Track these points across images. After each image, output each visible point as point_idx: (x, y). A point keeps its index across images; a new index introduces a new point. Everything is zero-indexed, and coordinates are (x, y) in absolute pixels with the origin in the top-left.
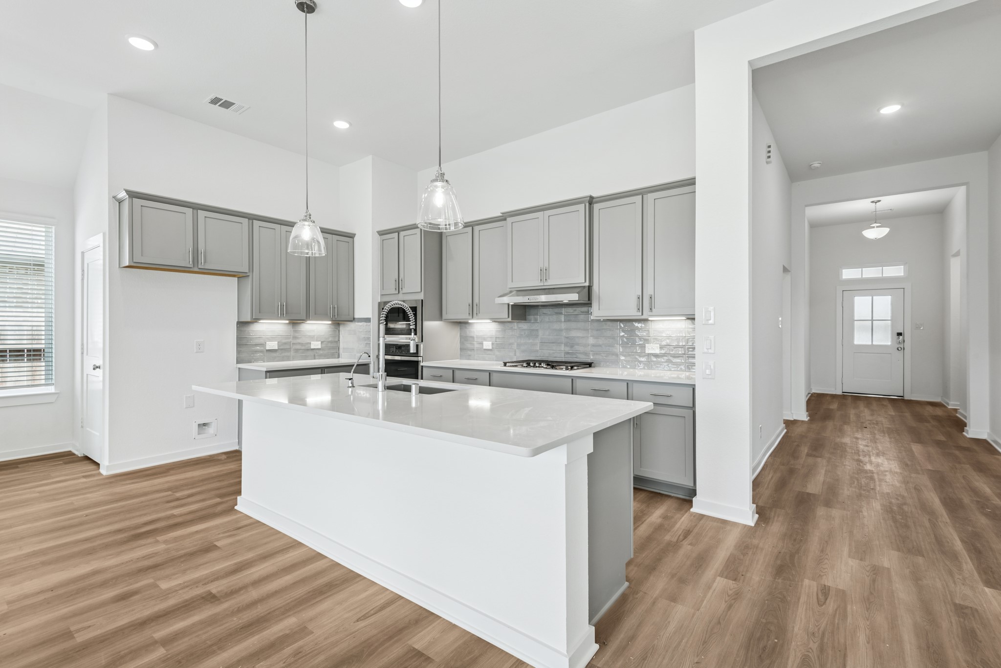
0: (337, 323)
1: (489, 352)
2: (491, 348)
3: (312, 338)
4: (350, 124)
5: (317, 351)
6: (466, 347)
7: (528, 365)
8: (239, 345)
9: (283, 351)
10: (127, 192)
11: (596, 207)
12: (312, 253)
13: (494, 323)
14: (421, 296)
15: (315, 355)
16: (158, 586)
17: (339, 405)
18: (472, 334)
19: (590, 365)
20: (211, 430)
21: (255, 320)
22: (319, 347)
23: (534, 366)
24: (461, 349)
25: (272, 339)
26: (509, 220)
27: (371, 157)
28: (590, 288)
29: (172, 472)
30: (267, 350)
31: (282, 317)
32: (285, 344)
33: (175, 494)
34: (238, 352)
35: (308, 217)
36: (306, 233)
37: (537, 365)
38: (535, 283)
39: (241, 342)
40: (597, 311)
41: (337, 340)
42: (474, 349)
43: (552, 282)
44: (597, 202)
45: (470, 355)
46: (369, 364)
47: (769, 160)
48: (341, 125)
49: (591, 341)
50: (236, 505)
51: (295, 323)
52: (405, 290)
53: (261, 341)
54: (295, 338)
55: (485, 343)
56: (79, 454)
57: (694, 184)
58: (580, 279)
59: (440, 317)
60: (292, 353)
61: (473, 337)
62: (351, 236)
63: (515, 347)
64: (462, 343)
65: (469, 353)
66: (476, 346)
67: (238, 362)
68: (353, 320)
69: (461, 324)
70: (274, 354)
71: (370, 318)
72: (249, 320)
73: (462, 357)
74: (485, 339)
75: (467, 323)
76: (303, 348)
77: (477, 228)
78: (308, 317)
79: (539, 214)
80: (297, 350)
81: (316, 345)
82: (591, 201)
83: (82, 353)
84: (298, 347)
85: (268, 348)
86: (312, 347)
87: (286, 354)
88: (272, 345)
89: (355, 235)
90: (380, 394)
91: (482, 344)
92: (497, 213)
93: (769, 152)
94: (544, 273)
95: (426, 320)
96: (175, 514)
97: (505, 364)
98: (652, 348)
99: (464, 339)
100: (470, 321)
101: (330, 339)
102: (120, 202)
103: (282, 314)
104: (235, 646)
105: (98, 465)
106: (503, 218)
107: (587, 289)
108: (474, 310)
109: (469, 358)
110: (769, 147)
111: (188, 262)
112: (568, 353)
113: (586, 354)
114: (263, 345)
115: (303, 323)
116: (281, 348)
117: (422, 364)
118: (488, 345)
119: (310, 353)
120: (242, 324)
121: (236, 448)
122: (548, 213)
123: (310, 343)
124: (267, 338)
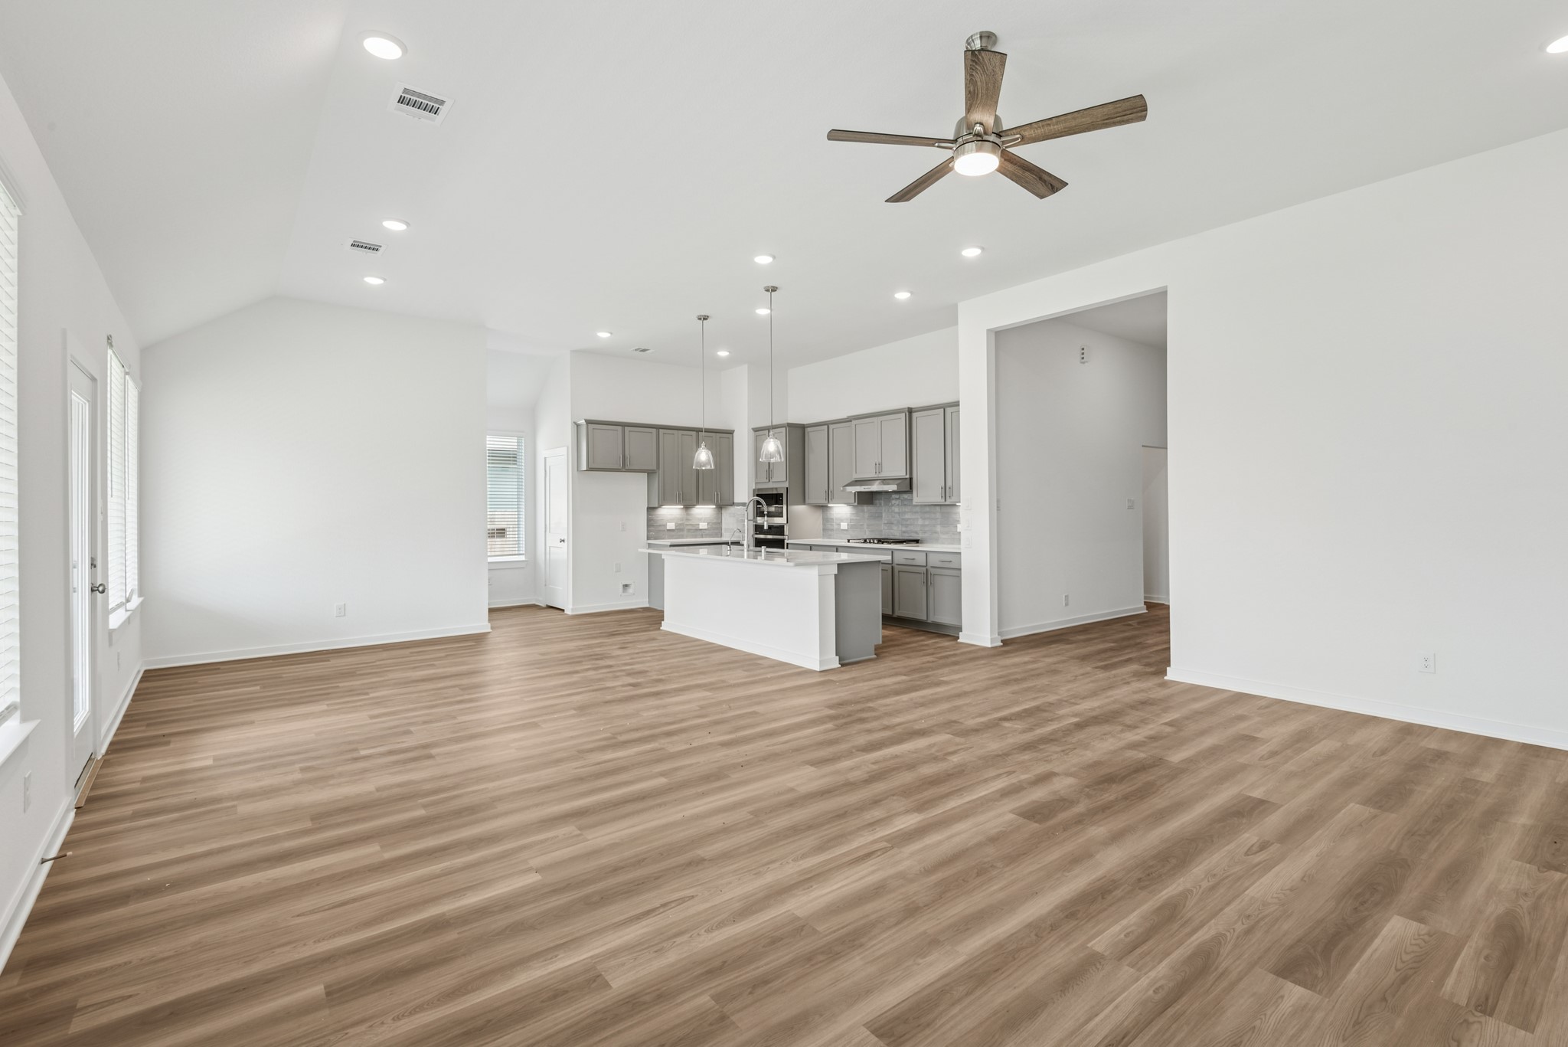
0: (720, 507)
1: (845, 532)
2: (847, 528)
3: (700, 520)
6: (827, 528)
7: (865, 541)
8: (648, 525)
9: (679, 530)
10: (586, 421)
11: (915, 415)
13: (847, 507)
14: (786, 485)
15: (702, 535)
18: (832, 517)
19: (917, 541)
20: (631, 590)
21: (660, 506)
22: (706, 527)
23: (870, 542)
24: (824, 530)
25: (671, 521)
26: (854, 422)
27: (746, 366)
28: (911, 479)
30: (667, 530)
31: (679, 503)
32: (680, 525)
34: (648, 531)
36: (702, 456)
38: (871, 475)
39: (650, 523)
40: (919, 497)
41: (720, 521)
42: (833, 530)
43: (884, 474)
44: (915, 412)
45: (830, 535)
47: (1083, 361)
48: (723, 354)
49: (920, 522)
51: (688, 507)
52: (774, 480)
53: (664, 523)
54: (688, 520)
55: (842, 524)
56: (543, 605)
58: (901, 472)
59: (804, 502)
60: (685, 533)
61: (832, 519)
62: (731, 432)
63: (865, 526)
64: (824, 524)
65: (830, 532)
66: (835, 527)
67: (648, 539)
68: (733, 504)
69: (823, 508)
70: (674, 532)
71: (746, 503)
72: (657, 506)
73: (824, 536)
74: (842, 521)
75: (827, 506)
76: (694, 528)
77: (831, 427)
78: (698, 503)
79: (874, 419)
80: (689, 530)
81: (703, 526)
82: (910, 411)
83: (545, 531)
84: (690, 527)
85: (668, 528)
86: (701, 528)
87: (681, 533)
88: (671, 526)
89: (733, 431)
91: (839, 525)
92: (843, 415)
93: (1083, 354)
94: (879, 466)
95: (791, 505)
97: (849, 541)
99: (826, 520)
100: (829, 505)
101: (715, 521)
102: (578, 426)
103: (679, 501)
105: (563, 610)
106: (849, 420)
107: (908, 480)
108: (829, 495)
109: (829, 537)
110: (1083, 349)
111: (618, 464)
112: (904, 532)
113: (916, 533)
114: (665, 525)
115: (694, 507)
116: (677, 527)
117: (789, 541)
118: (844, 526)
119: (700, 533)
120: (651, 509)
121: (647, 605)
122: (880, 418)
123: (699, 524)
124: (668, 520)
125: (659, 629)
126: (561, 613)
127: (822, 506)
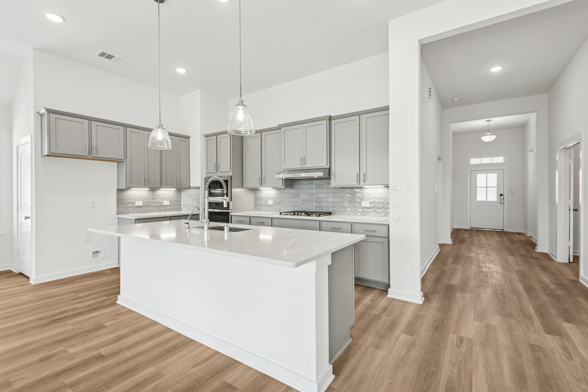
0: (180, 190)
1: (271, 207)
2: (272, 204)
3: (164, 199)
4: (187, 70)
5: (167, 207)
6: (257, 204)
7: (294, 214)
8: (118, 203)
9: (146, 207)
10: (46, 109)
11: (333, 122)
12: (163, 147)
13: (274, 189)
14: (230, 174)
15: (166, 209)
16: (67, 352)
17: (181, 239)
18: (261, 196)
19: (330, 214)
20: (101, 255)
21: (128, 188)
22: (169, 204)
23: (298, 215)
24: (255, 205)
25: (139, 200)
26: (283, 129)
27: (199, 91)
28: (330, 169)
29: (76, 281)
30: (136, 206)
31: (145, 186)
32: (147, 202)
33: (78, 295)
34: (118, 208)
35: (161, 126)
36: (159, 135)
37: (299, 214)
38: (298, 166)
39: (120, 202)
40: (334, 182)
41: (179, 200)
42: (262, 205)
43: (308, 165)
44: (334, 119)
45: (260, 209)
46: (199, 214)
47: (430, 96)
48: (181, 71)
49: (331, 200)
50: (117, 300)
51: (153, 189)
52: (221, 170)
53: (132, 201)
54: (153, 199)
55: (269, 201)
56: (16, 271)
57: (388, 109)
58: (324, 164)
59: (242, 186)
60: (152, 208)
61: (262, 198)
62: (188, 138)
63: (286, 203)
64: (255, 201)
65: (260, 207)
66: (264, 203)
67: (118, 214)
68: (189, 188)
70: (140, 209)
71: (200, 187)
72: (124, 188)
73: (255, 209)
74: (269, 199)
75: (258, 190)
76: (158, 205)
77: (263, 134)
78: (161, 186)
79: (300, 126)
80: (154, 206)
81: (166, 203)
82: (330, 118)
83: (18, 209)
84: (156, 204)
85: (136, 205)
86: (164, 204)
87: (148, 209)
88: (139, 203)
89: (190, 137)
90: (206, 232)
91: (267, 202)
92: (276, 125)
93: (430, 92)
94: (303, 160)
95: (233, 188)
96: (78, 307)
97: (281, 214)
98: (365, 204)
99: (256, 199)
100: (260, 188)
101: (175, 200)
102: (42, 115)
103: (145, 185)
104: (117, 386)
105: (28, 278)
106: (279, 128)
107: (328, 169)
108: (262, 182)
109: (259, 210)
110: (430, 89)
111: (86, 153)
112: (317, 207)
113: (328, 207)
114: (134, 203)
115: (158, 190)
116: (145, 205)
117: (231, 214)
118: (270, 202)
119: (163, 208)
120: (120, 191)
121: (117, 266)
122: (305, 125)
123: (163, 202)
124: (136, 199)
125: (114, 303)
126: (25, 279)
127: (254, 189)
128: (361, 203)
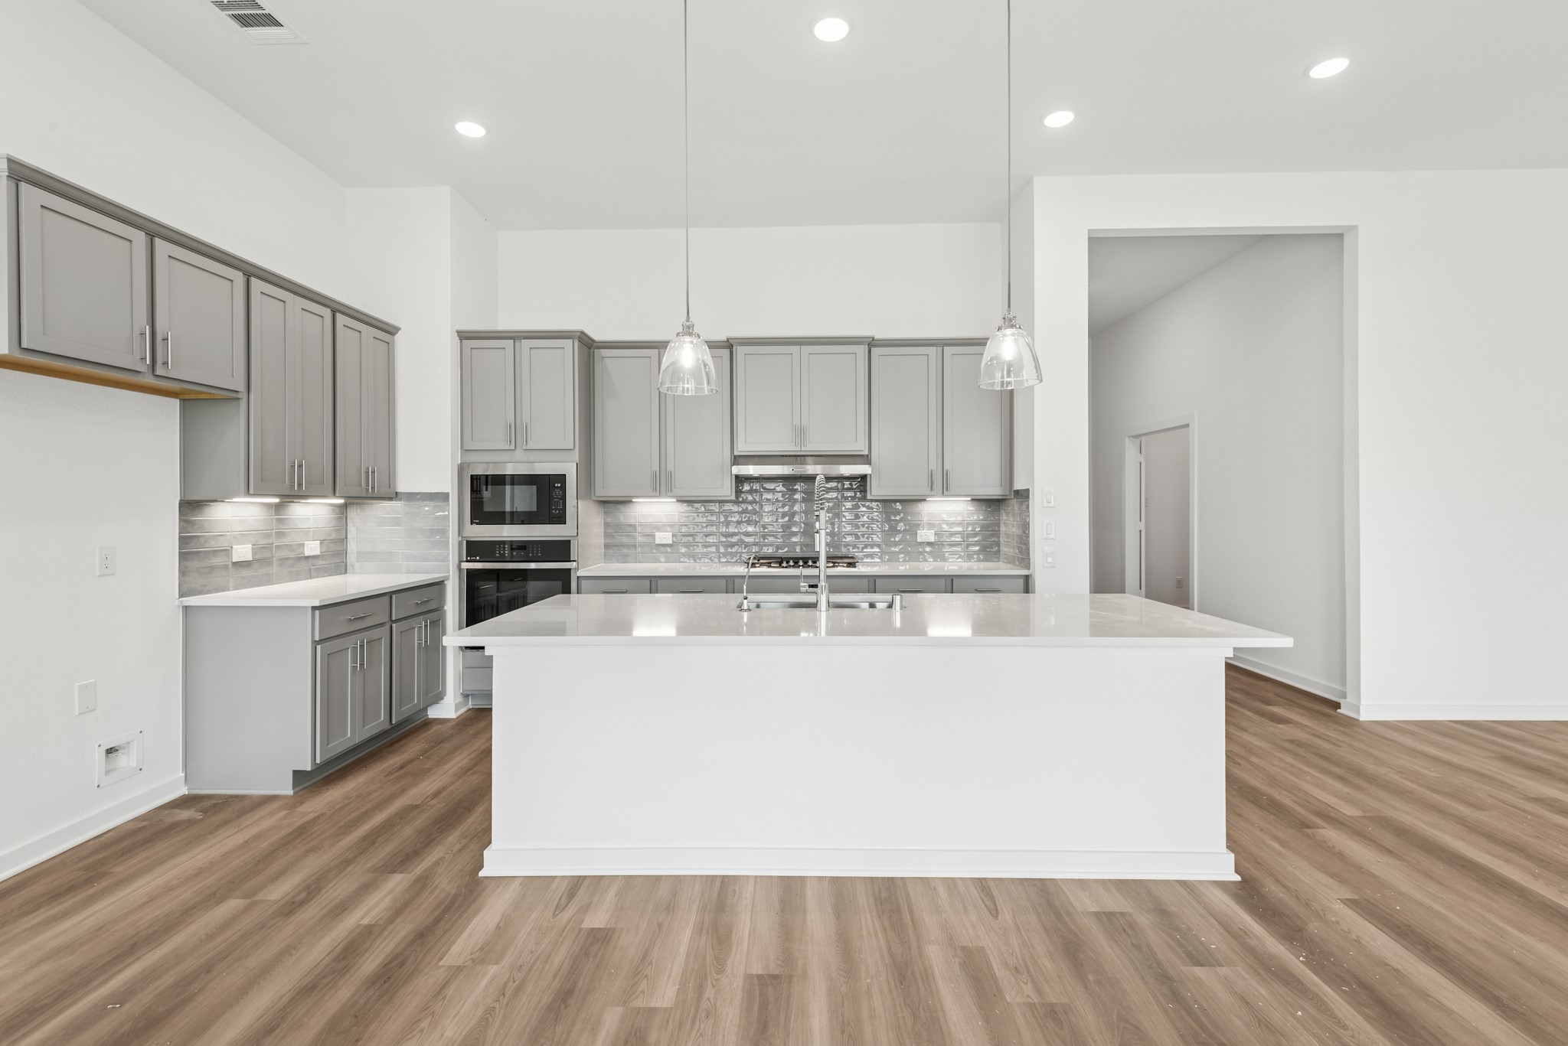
1: (667, 549)
2: (671, 542)
3: (305, 532)
4: (488, 130)
5: (314, 561)
6: (617, 542)
8: (183, 556)
9: (262, 562)
11: (875, 351)
13: (680, 504)
14: (574, 457)
15: (310, 569)
18: (632, 521)
20: (126, 763)
22: (317, 552)
25: (242, 538)
28: (868, 458)
30: (233, 563)
32: (264, 547)
34: (183, 572)
35: (688, 330)
36: (687, 355)
38: (785, 447)
39: (186, 547)
40: (876, 489)
41: (343, 536)
42: (635, 546)
43: (813, 446)
44: (881, 345)
45: (626, 556)
46: (443, 581)
51: (288, 501)
53: (222, 543)
54: (280, 535)
55: (658, 535)
58: (856, 444)
59: (589, 494)
60: (275, 567)
61: (633, 526)
64: (607, 535)
65: (625, 551)
66: (640, 539)
67: (181, 595)
68: (395, 496)
69: (616, 504)
70: (246, 573)
71: (448, 493)
73: (607, 558)
74: (658, 529)
75: (626, 503)
76: (292, 555)
78: (309, 491)
79: (795, 349)
80: (283, 561)
81: (312, 548)
82: (870, 343)
84: (285, 554)
85: (234, 559)
87: (266, 570)
88: (243, 552)
89: (398, 329)
91: (653, 536)
94: (800, 433)
95: (576, 501)
98: (925, 535)
100: (634, 500)
101: (333, 536)
109: (625, 559)
114: (227, 552)
115: (293, 502)
116: (257, 557)
117: (580, 573)
118: (663, 537)
119: (304, 565)
120: (190, 506)
121: (183, 791)
122: (806, 349)
123: (304, 545)
124: (234, 537)
128: (916, 534)
